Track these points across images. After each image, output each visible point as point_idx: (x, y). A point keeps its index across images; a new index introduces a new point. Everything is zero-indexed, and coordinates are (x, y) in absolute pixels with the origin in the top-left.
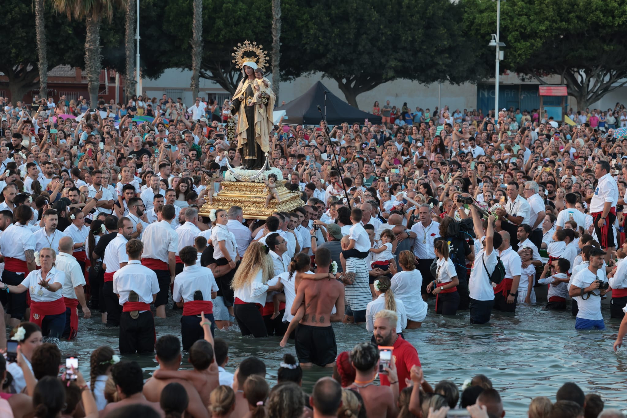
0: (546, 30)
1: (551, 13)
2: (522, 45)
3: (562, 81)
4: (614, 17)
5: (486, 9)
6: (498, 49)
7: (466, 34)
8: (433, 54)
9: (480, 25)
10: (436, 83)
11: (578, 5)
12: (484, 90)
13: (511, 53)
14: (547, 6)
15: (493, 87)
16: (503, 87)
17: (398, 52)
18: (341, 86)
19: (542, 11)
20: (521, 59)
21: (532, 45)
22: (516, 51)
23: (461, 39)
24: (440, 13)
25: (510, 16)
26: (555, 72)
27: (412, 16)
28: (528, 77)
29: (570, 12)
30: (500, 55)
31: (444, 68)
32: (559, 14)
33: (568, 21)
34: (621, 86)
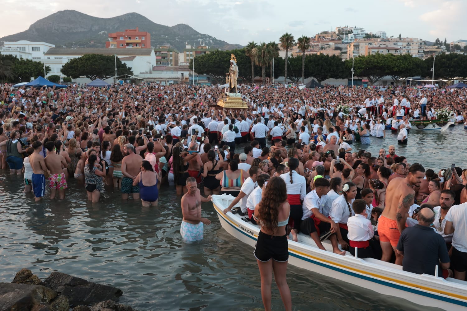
0: (364, 67)
2: (359, 71)
3: (367, 78)
4: (379, 64)
5: (350, 63)
6: (353, 71)
7: (346, 68)
8: (338, 72)
9: (349, 66)
11: (371, 61)
13: (356, 72)
15: (351, 80)
16: (354, 80)
17: (330, 72)
18: (317, 80)
19: (363, 63)
20: (358, 74)
21: (361, 70)
24: (340, 63)
25: (356, 64)
26: (366, 76)
27: (334, 64)
28: (360, 77)
29: (369, 63)
30: (353, 73)
31: (341, 76)
32: (367, 64)
33: (369, 65)
34: (381, 79)
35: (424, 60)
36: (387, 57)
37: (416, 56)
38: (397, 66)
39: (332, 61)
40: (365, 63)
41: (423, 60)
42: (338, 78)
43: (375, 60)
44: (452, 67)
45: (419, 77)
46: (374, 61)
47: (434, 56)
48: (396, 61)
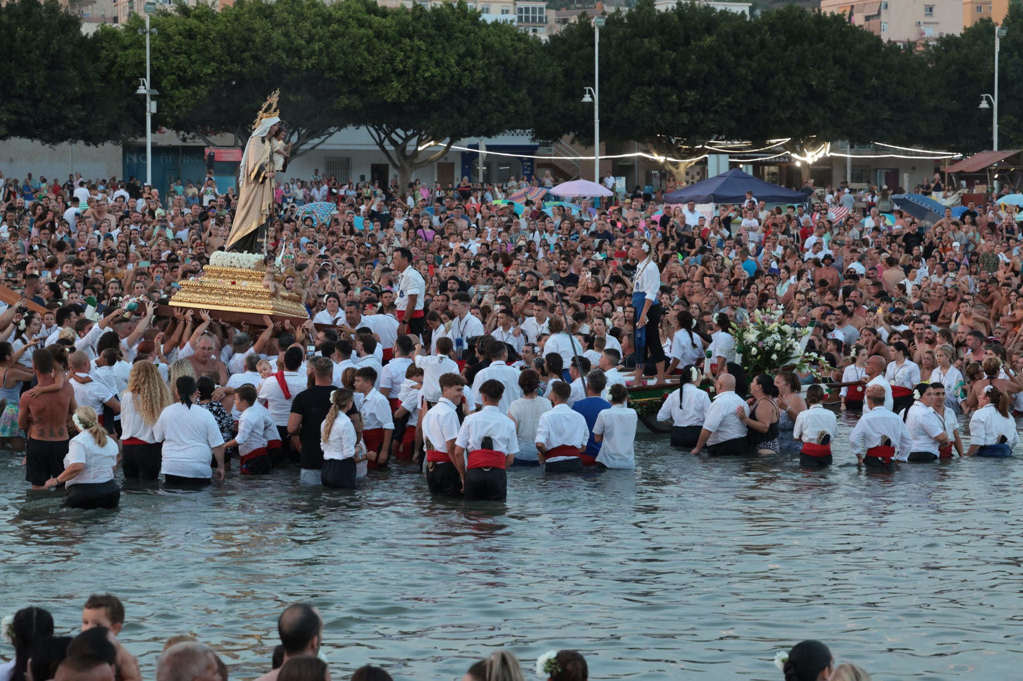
0: (213, 74)
1: (219, 52)
2: (183, 94)
3: (236, 142)
4: (300, 58)
5: (131, 45)
6: (148, 99)
7: (104, 78)
8: (60, 104)
9: (123, 66)
10: (65, 143)
11: (253, 42)
12: (132, 153)
13: (167, 104)
14: (213, 42)
15: (143, 149)
16: (156, 149)
17: (10, 102)
19: (206, 48)
20: (181, 112)
21: (195, 93)
22: (172, 101)
23: (99, 84)
24: (69, 49)
25: (164, 55)
26: (226, 130)
27: (29, 52)
28: (190, 136)
29: (243, 51)
30: (152, 107)
31: (75, 123)
32: (230, 54)
33: (241, 62)
34: (313, 148)
35: (544, 36)
36: (339, 21)
37: (501, 18)
38: (400, 74)
39: (20, 31)
40: (217, 50)
41: (539, 42)
42: (62, 139)
43: (277, 35)
44: (691, 84)
45: (523, 139)
46: (268, 39)
47: (597, 22)
48: (396, 43)
